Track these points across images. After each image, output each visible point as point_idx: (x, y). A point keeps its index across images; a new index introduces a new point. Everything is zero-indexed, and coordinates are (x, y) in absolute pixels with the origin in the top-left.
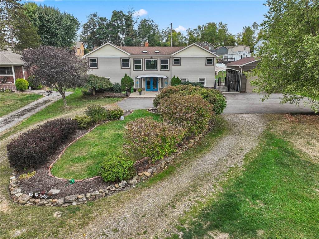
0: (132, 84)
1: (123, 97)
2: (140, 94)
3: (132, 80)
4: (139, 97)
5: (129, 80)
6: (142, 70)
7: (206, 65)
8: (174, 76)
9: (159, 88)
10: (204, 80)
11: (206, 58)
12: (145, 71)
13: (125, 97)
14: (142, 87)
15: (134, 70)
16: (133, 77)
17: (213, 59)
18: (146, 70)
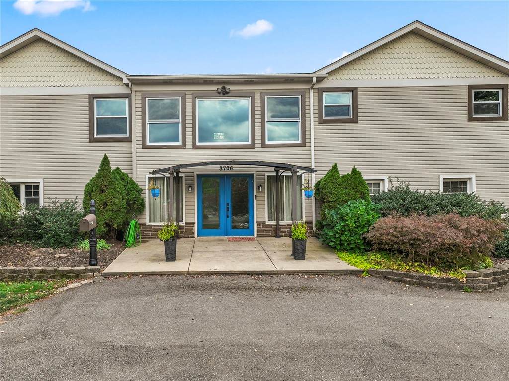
0: (135, 205)
1: (65, 275)
2: (171, 256)
3: (133, 189)
4: (161, 274)
5: (119, 185)
6: (184, 145)
7: (471, 119)
8: (335, 167)
9: (259, 223)
10: (464, 183)
11: (471, 88)
12: (195, 147)
13: (77, 276)
14: (179, 218)
15: (144, 146)
16: (141, 177)
17: (500, 92)
18: (198, 143)
